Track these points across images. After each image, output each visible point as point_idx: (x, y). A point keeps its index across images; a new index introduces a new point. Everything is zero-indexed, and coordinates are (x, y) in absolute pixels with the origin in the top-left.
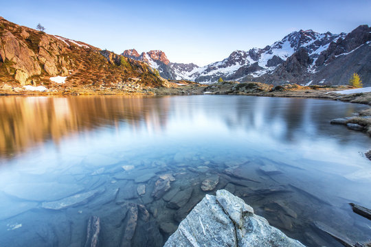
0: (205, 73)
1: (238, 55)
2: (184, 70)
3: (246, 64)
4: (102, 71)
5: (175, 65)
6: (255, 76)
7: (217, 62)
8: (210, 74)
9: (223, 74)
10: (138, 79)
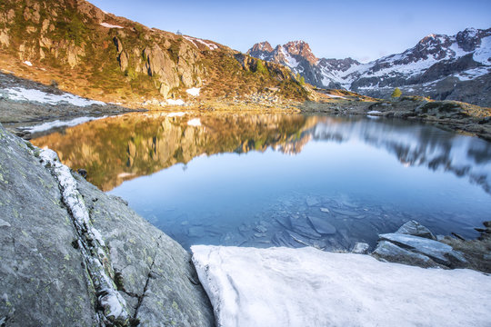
0: (369, 73)
1: (433, 42)
2: (336, 68)
3: (447, 58)
4: (235, 80)
5: (323, 61)
6: (463, 79)
7: (393, 56)
8: (379, 74)
9: (401, 74)
10: (275, 89)
